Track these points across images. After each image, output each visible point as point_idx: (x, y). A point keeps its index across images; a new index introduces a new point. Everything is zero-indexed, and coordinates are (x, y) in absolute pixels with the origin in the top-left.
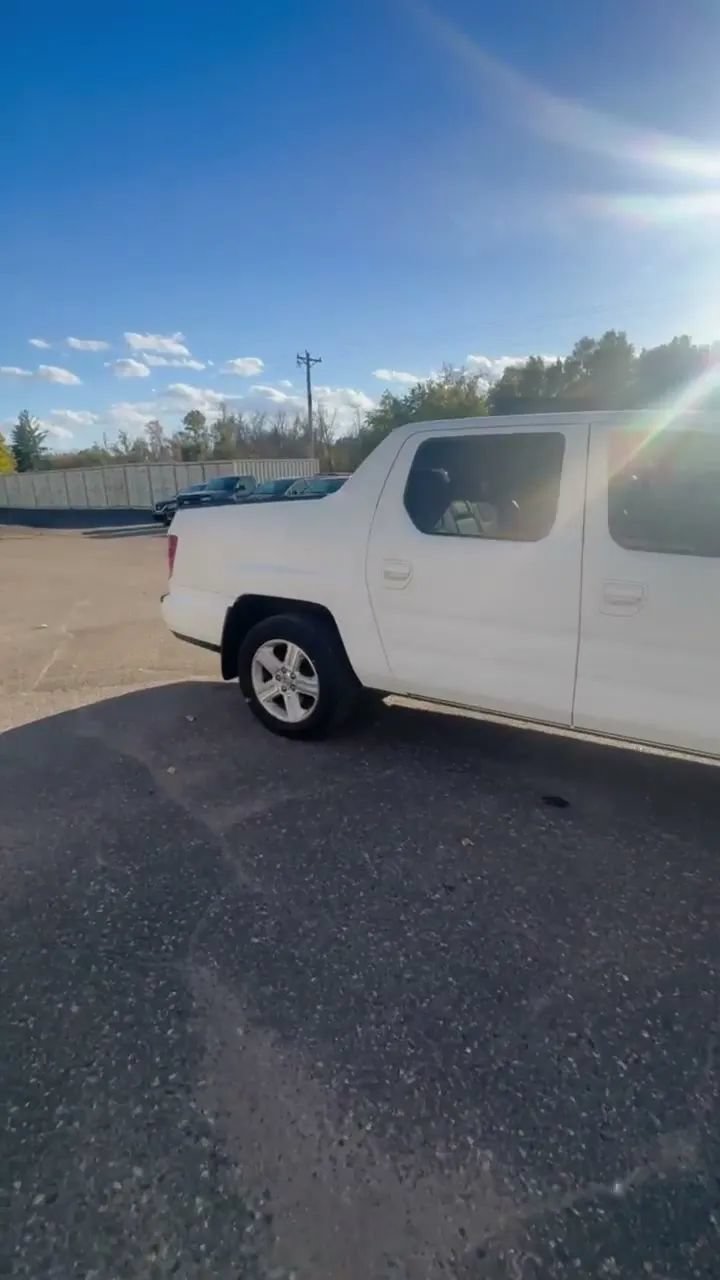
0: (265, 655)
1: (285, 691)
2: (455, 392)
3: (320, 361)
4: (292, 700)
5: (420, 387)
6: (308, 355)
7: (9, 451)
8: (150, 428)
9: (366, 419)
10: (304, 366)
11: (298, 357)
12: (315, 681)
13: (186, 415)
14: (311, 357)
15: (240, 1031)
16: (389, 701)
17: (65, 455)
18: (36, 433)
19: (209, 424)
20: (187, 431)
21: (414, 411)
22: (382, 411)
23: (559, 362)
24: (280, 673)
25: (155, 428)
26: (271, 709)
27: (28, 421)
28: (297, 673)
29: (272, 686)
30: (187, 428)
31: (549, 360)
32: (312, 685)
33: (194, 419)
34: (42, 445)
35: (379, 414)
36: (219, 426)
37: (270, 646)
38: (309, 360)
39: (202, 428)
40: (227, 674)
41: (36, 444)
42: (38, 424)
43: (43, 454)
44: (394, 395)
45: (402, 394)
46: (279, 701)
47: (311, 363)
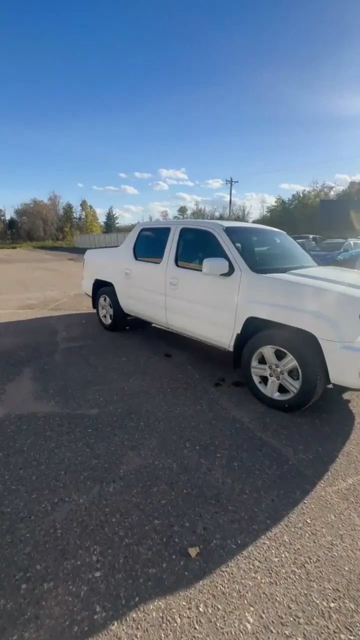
0: (102, 300)
1: (106, 313)
2: (317, 195)
3: (238, 182)
5: (298, 194)
7: (102, 224)
8: (163, 214)
9: (267, 210)
10: (229, 185)
11: (227, 181)
12: (112, 310)
13: (179, 208)
14: (233, 180)
17: (126, 226)
18: (115, 216)
19: (189, 212)
20: (179, 216)
21: (293, 206)
22: (275, 206)
24: (105, 307)
25: (165, 214)
26: (103, 319)
27: (112, 211)
28: (109, 307)
29: (103, 312)
30: (179, 215)
33: (183, 210)
34: (117, 222)
35: (273, 208)
36: (194, 213)
37: (103, 297)
38: (231, 181)
39: (186, 214)
40: (94, 308)
41: (114, 221)
42: (116, 212)
43: (117, 225)
44: (283, 198)
45: (287, 197)
46: (105, 317)
47: (233, 183)
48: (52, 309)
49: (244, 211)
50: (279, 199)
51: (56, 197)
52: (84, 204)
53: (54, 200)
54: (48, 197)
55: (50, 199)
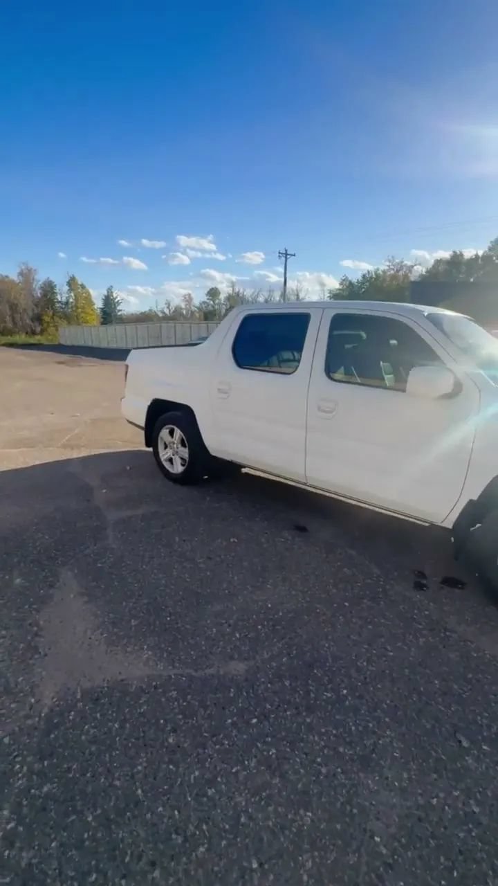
0: (164, 433)
1: (173, 455)
2: (394, 277)
3: (294, 255)
4: (177, 461)
5: (369, 272)
6: (286, 251)
7: (99, 311)
8: (185, 298)
9: (329, 295)
10: (283, 259)
11: (280, 253)
12: (186, 450)
13: (208, 290)
14: (288, 253)
15: (72, 596)
16: (244, 470)
17: (132, 314)
18: (116, 300)
19: (222, 297)
20: (208, 301)
21: (363, 290)
22: (340, 290)
23: (477, 256)
24: (171, 445)
25: (188, 299)
26: (167, 465)
27: (112, 292)
28: (180, 446)
29: (167, 453)
30: (208, 299)
31: (468, 253)
32: (185, 452)
33: (213, 293)
34: (118, 308)
35: (338, 292)
36: (229, 298)
37: (167, 429)
38: (286, 254)
39: (218, 299)
40: (148, 445)
41: (115, 307)
42: (118, 295)
43: (119, 313)
44: (350, 279)
45: (355, 277)
46: (171, 460)
47: (288, 256)
48: (64, 447)
49: (298, 295)
50: (344, 280)
51: (30, 271)
52: (72, 283)
53: (27, 275)
54: (18, 270)
55: (21, 274)
